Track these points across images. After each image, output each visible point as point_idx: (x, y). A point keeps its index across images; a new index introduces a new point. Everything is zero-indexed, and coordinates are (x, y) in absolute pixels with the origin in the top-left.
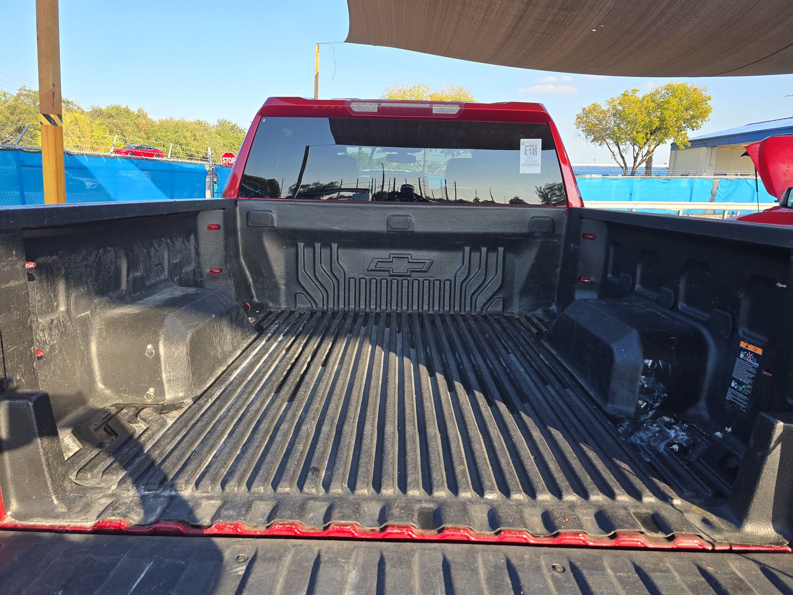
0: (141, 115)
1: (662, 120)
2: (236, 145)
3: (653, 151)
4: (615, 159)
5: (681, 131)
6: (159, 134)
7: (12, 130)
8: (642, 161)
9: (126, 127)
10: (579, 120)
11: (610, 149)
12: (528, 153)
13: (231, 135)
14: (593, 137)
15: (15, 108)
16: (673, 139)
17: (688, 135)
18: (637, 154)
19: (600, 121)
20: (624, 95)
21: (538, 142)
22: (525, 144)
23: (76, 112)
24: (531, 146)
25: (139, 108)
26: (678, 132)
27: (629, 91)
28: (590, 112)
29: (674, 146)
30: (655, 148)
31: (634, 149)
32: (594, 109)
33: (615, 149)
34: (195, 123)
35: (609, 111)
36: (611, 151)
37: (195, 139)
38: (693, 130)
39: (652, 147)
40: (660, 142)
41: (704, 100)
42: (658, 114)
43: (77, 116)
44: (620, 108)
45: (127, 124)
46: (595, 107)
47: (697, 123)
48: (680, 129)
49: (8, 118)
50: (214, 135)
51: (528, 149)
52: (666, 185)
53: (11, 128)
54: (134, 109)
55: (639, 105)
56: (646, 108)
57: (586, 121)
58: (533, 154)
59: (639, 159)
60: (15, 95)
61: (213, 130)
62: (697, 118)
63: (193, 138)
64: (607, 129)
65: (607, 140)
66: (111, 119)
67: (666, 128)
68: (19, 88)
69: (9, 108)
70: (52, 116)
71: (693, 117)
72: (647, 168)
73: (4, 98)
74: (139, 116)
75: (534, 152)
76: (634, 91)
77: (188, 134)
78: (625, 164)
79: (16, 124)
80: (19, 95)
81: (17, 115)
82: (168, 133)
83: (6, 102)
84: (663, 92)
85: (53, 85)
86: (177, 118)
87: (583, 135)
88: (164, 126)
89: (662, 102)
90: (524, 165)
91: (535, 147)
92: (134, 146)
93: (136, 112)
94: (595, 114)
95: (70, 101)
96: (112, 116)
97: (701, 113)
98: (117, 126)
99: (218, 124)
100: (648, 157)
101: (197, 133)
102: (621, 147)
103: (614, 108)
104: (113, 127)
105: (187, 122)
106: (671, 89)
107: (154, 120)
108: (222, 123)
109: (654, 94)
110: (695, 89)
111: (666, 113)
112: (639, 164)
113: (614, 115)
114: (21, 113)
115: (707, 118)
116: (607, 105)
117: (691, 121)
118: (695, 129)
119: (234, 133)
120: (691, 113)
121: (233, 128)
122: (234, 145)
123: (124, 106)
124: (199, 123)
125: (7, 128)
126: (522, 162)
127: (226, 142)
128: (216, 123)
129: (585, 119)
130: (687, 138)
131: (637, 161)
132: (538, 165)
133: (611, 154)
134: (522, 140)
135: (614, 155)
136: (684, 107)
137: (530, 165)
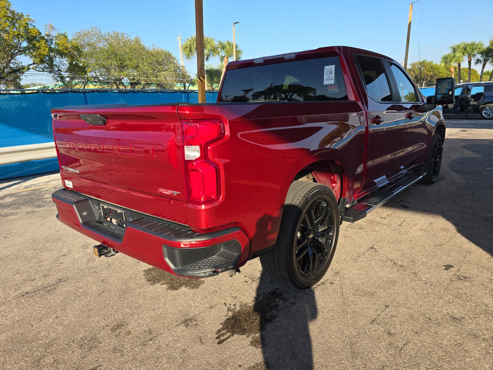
12: (328, 73)
21: (333, 67)
22: (327, 68)
24: (329, 69)
51: (328, 71)
58: (330, 73)
70: (201, 78)
85: (201, 65)
90: (326, 80)
91: (331, 70)
126: (325, 78)
132: (333, 79)
134: (325, 67)
137: (329, 80)
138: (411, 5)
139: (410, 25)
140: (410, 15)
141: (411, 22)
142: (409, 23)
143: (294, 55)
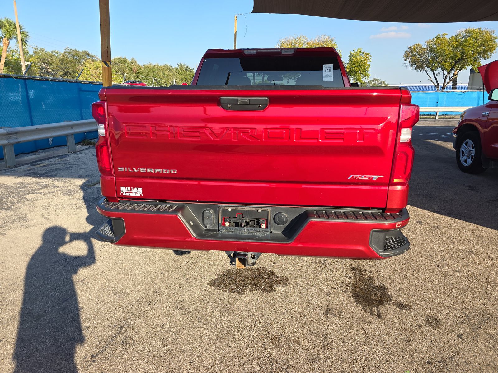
0: (133, 62)
1: (463, 53)
2: (188, 79)
3: (457, 74)
4: (431, 80)
5: (476, 60)
6: (143, 74)
7: (62, 73)
8: (450, 81)
9: (125, 70)
10: (406, 55)
11: (427, 74)
12: (327, 71)
13: (186, 72)
14: (416, 66)
15: (63, 60)
16: (471, 66)
17: (481, 63)
18: (446, 77)
19: (421, 56)
20: (437, 37)
21: (332, 66)
22: (326, 67)
23: (97, 62)
24: (328, 68)
25: (132, 58)
26: (474, 61)
27: (441, 35)
28: (414, 49)
29: (472, 71)
30: (458, 72)
31: (444, 73)
32: (417, 48)
33: (431, 73)
34: (164, 66)
35: (427, 48)
36: (428, 75)
37: (165, 76)
38: (485, 59)
39: (457, 71)
40: (462, 68)
41: (493, 39)
42: (461, 49)
43: (98, 64)
44: (434, 46)
45: (126, 68)
46: (418, 46)
47: (487, 55)
48: (476, 59)
49: (59, 67)
50: (175, 73)
52: (462, 96)
53: (61, 73)
54: (129, 59)
55: (447, 44)
56: (451, 46)
57: (411, 56)
59: (448, 80)
60: (63, 53)
61: (175, 70)
62: (488, 51)
63: (163, 75)
64: (426, 61)
65: (425, 68)
66: (117, 65)
67: (466, 59)
68: (65, 49)
69: (60, 60)
70: (107, 62)
71: (485, 51)
72: (453, 85)
73: (56, 55)
74: (132, 63)
75: (330, 71)
76: (444, 35)
77: (160, 73)
78: (438, 84)
79: (64, 70)
80: (65, 53)
81: (64, 65)
82: (149, 73)
83: (58, 57)
84: (464, 35)
85: (108, 47)
86: (153, 64)
87: (409, 65)
88: (146, 68)
89: (463, 41)
90: (325, 77)
91: (330, 69)
92: (130, 81)
93: (130, 61)
94: (418, 51)
95: (93, 55)
96: (117, 64)
97: (490, 48)
98: (120, 70)
99: (178, 67)
100: (454, 78)
101: (165, 72)
102: (435, 72)
103: (430, 46)
104: (118, 70)
105: (160, 65)
106: (469, 33)
107: (141, 65)
108: (180, 66)
109: (457, 37)
110: (486, 33)
111: (466, 48)
112: (447, 83)
113: (431, 51)
114: (67, 63)
115: (494, 51)
116: (426, 45)
117: (484, 54)
118: (486, 59)
119: (187, 71)
120: (484, 48)
121: (186, 68)
122: (187, 79)
123: (123, 58)
124: (166, 66)
125: (59, 72)
126: (324, 75)
127: (183, 77)
128: (176, 66)
129: (411, 54)
130: (481, 65)
131: (446, 81)
132: (332, 77)
133: (429, 77)
134: (324, 65)
135: (430, 78)
136: (479, 44)
137: (328, 77)
138: (236, 17)
139: (235, 34)
140: (236, 25)
141: (236, 32)
142: (235, 33)
143: (293, 51)
